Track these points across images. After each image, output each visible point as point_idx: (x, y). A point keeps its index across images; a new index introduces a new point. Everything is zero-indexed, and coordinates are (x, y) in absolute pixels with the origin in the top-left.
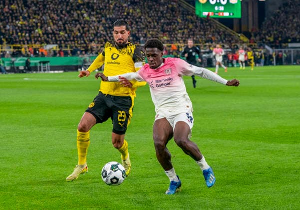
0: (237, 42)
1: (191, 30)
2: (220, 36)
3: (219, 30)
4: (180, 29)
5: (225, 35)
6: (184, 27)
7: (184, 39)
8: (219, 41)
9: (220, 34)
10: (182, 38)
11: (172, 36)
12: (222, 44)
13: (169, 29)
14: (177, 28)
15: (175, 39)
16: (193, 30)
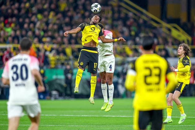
0: (166, 42)
1: (64, 14)
2: (129, 27)
3: (126, 15)
4: (41, 11)
5: (139, 26)
6: (50, 7)
7: (50, 33)
8: (127, 40)
9: (128, 23)
10: (45, 31)
11: (26, 26)
12: (133, 47)
13: (16, 12)
14: (34, 9)
15: (30, 33)
16: (69, 14)
